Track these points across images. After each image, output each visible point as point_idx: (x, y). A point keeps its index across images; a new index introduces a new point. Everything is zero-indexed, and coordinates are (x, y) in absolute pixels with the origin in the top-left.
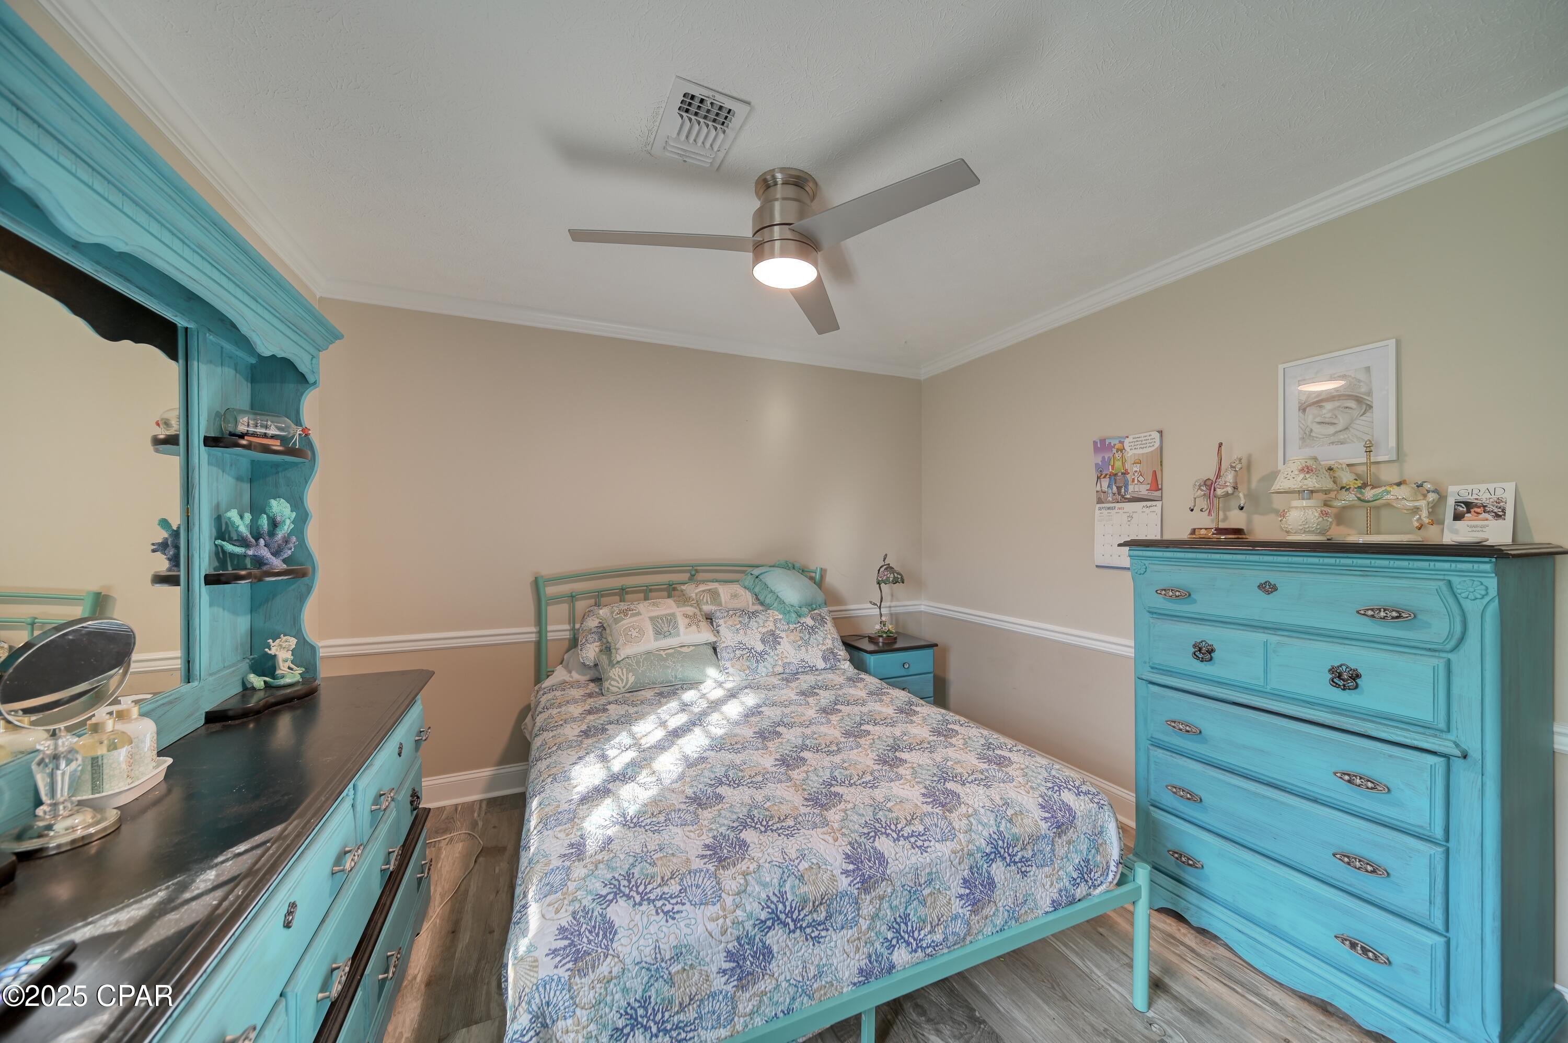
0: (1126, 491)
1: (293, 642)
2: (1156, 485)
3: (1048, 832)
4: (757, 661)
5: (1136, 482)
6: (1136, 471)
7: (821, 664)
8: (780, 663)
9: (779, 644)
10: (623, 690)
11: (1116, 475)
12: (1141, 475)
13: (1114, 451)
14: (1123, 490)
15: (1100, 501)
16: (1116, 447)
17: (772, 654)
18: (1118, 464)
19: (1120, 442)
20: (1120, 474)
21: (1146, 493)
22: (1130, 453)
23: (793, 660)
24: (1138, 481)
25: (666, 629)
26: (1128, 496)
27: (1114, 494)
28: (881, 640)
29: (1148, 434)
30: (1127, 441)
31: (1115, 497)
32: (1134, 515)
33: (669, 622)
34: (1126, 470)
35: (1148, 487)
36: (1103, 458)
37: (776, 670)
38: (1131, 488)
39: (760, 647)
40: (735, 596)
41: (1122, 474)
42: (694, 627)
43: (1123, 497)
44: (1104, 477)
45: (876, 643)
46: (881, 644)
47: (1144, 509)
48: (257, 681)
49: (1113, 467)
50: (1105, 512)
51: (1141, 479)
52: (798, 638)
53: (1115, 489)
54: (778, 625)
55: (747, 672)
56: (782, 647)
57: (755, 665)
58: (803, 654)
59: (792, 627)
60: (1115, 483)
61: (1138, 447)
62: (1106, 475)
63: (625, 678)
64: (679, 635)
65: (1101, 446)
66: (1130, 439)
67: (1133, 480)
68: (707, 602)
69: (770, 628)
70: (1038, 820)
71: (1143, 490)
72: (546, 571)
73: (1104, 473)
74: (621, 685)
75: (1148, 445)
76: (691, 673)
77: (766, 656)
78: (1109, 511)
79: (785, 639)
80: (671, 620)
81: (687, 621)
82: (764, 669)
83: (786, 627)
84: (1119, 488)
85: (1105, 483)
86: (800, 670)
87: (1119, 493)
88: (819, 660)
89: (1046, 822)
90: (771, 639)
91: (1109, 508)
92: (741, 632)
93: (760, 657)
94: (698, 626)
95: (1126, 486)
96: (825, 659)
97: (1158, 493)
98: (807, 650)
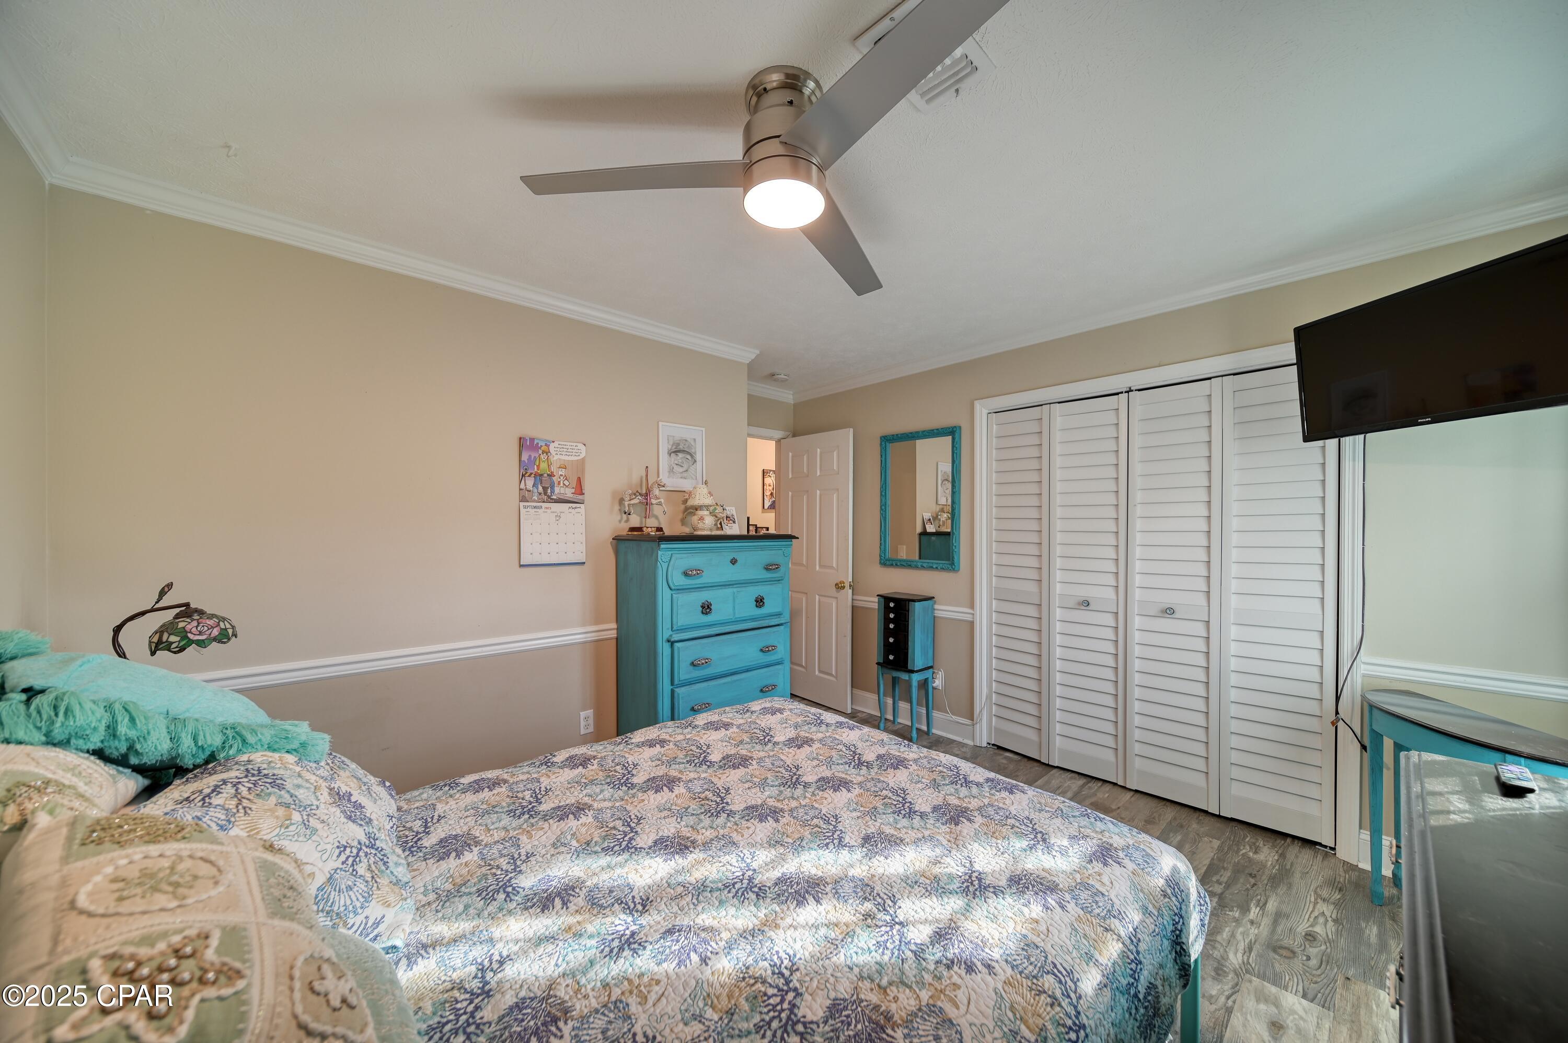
0: (553, 492)
2: (579, 490)
5: (562, 485)
6: (561, 475)
11: (541, 475)
12: (566, 479)
13: (540, 452)
14: (549, 491)
15: (523, 499)
16: (542, 448)
18: (544, 466)
19: (546, 445)
20: (545, 475)
21: (571, 496)
22: (555, 457)
24: (564, 484)
26: (554, 497)
27: (540, 494)
29: (575, 444)
30: (552, 446)
31: (540, 497)
32: (562, 515)
34: (552, 473)
35: (573, 491)
36: (530, 456)
38: (557, 490)
41: (548, 475)
43: (549, 497)
44: (529, 476)
47: (571, 510)
49: (538, 467)
50: (532, 511)
51: (566, 483)
53: (540, 489)
60: (541, 483)
61: (564, 453)
62: (531, 474)
65: (524, 444)
66: (556, 444)
67: (559, 483)
71: (569, 493)
73: (529, 472)
75: (574, 454)
78: (536, 510)
84: (545, 489)
85: (530, 482)
87: (545, 493)
91: (535, 507)
95: (552, 487)
97: (580, 497)
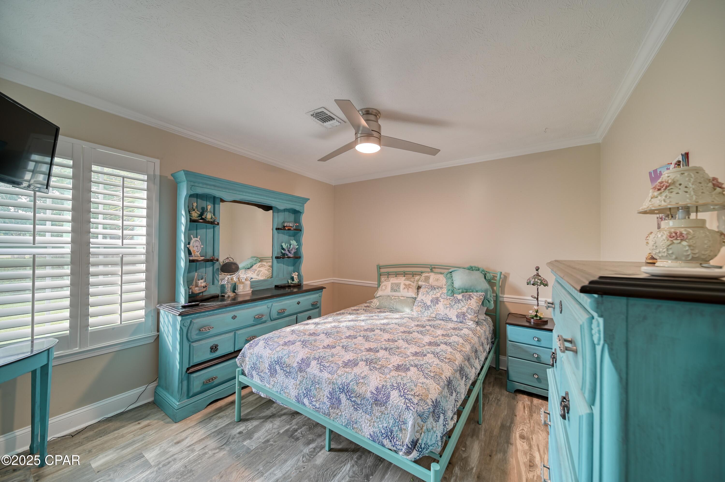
1: (297, 274)
3: (370, 399)
4: (425, 309)
7: (455, 319)
8: (435, 313)
9: (438, 304)
10: (375, 307)
17: (433, 308)
23: (442, 313)
25: (395, 288)
28: (532, 320)
33: (397, 285)
37: (431, 315)
39: (429, 303)
40: (437, 280)
42: (406, 290)
45: (530, 322)
46: (532, 323)
48: (290, 281)
52: (448, 303)
54: (442, 295)
55: (419, 313)
56: (438, 305)
57: (424, 311)
58: (447, 311)
59: (448, 297)
63: (376, 303)
64: (400, 292)
68: (422, 280)
69: (437, 296)
70: (368, 391)
72: (382, 264)
74: (374, 305)
76: (399, 307)
77: (430, 308)
79: (442, 303)
80: (398, 285)
81: (404, 286)
82: (427, 314)
83: (446, 297)
86: (444, 319)
88: (454, 316)
89: (372, 394)
90: (436, 301)
92: (425, 295)
93: (427, 307)
94: (408, 290)
96: (457, 316)
98: (450, 310)
